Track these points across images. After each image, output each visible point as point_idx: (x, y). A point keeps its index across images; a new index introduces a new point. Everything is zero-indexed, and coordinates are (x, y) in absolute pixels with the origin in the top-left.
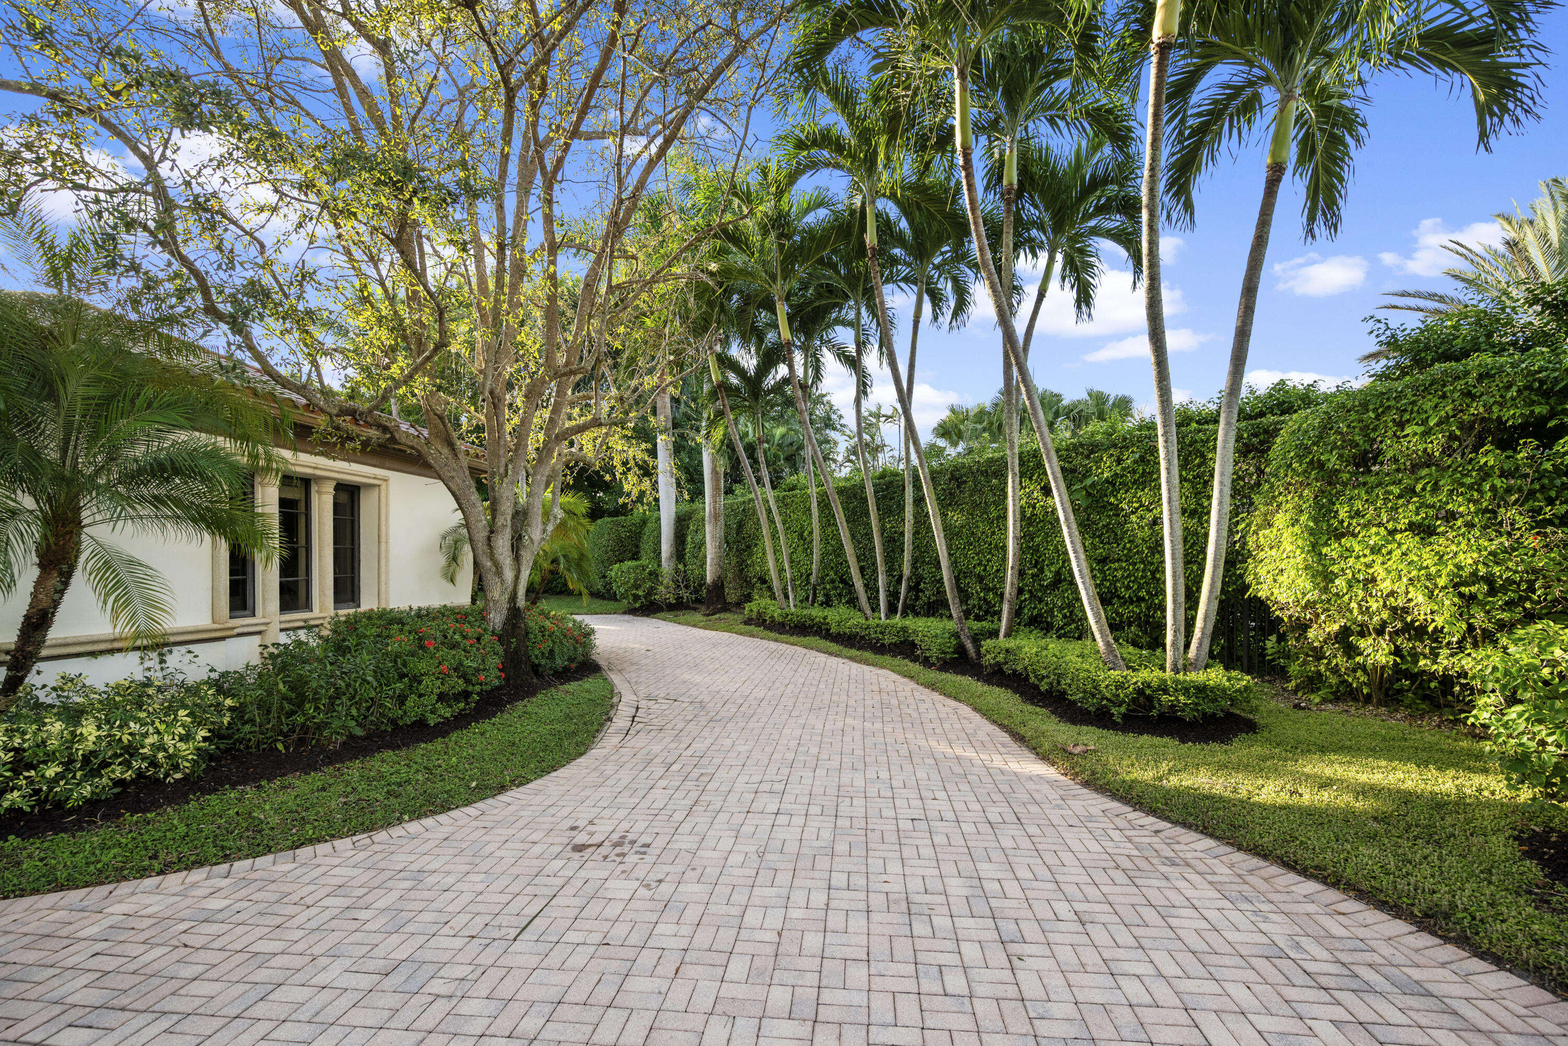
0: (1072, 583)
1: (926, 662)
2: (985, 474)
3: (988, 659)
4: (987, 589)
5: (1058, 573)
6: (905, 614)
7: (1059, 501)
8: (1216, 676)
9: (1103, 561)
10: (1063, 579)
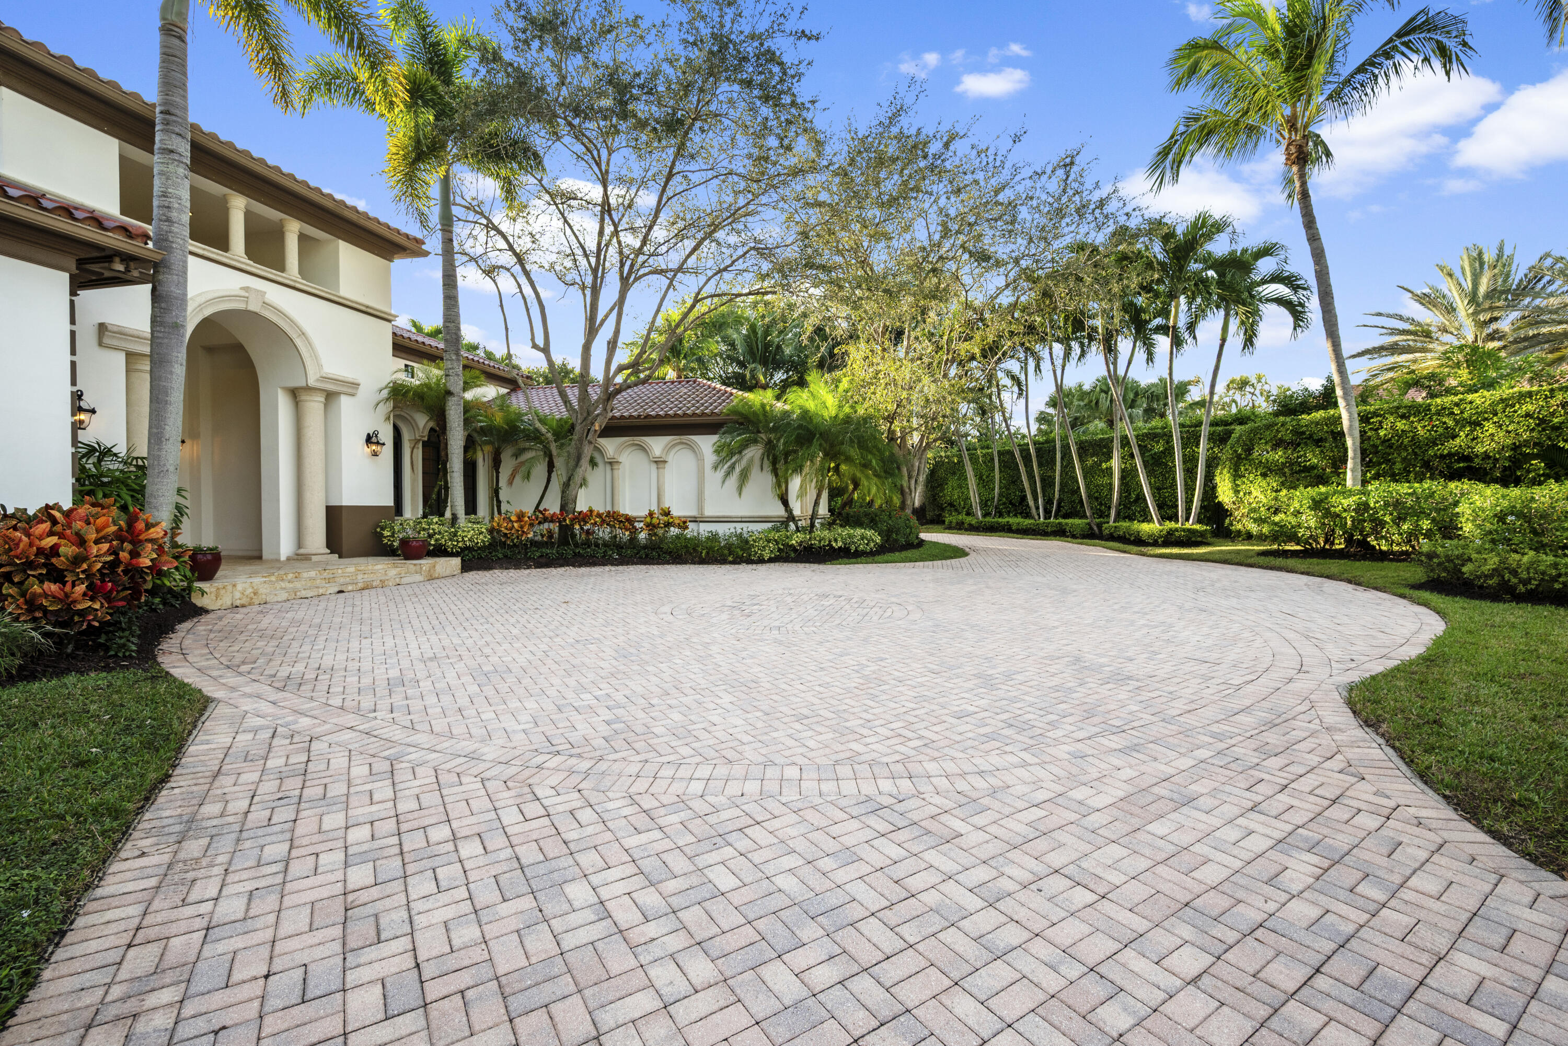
0: (1145, 499)
1: (1074, 536)
2: (1099, 446)
3: (1107, 532)
4: (1101, 504)
5: (1138, 495)
6: (1056, 517)
7: (1138, 462)
8: (1197, 527)
9: (1159, 489)
10: (1141, 498)
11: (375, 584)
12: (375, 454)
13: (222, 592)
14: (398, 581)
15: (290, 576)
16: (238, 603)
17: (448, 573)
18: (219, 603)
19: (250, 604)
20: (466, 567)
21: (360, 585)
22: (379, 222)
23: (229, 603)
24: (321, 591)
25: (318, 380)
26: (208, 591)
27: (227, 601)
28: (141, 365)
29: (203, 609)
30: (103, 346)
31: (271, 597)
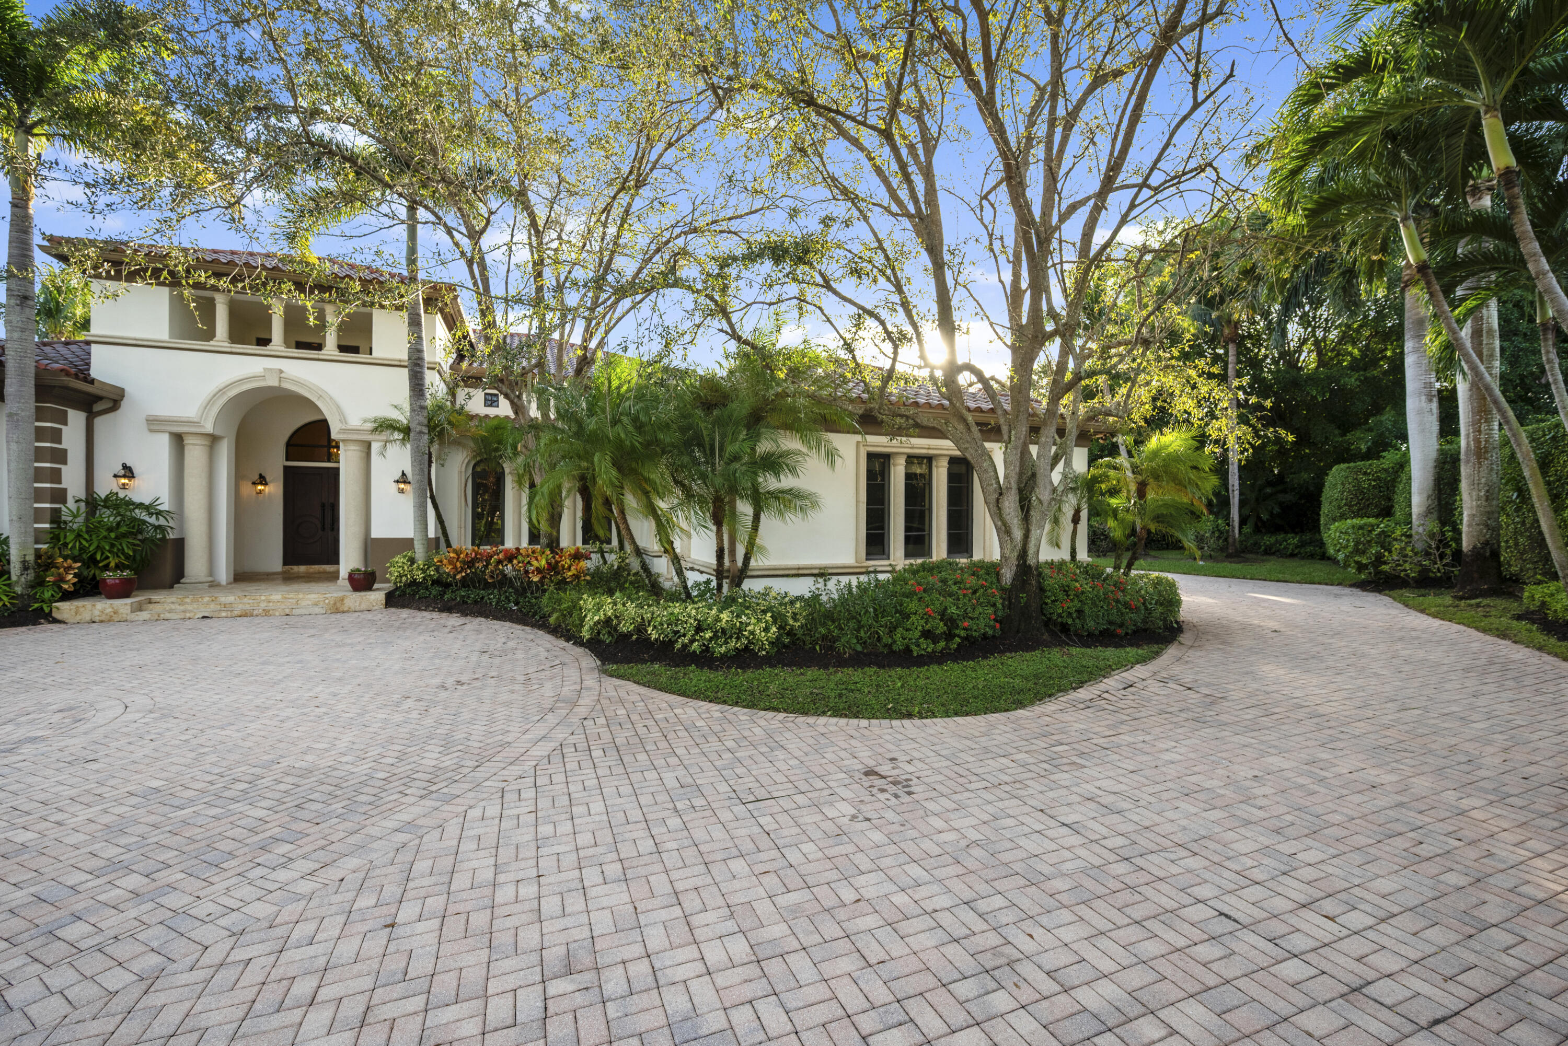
11: (255, 613)
12: (402, 492)
16: (94, 619)
18: (80, 617)
20: (391, 603)
21: (237, 613)
23: (88, 618)
24: (187, 615)
26: (65, 609)
27: (87, 616)
28: (188, 440)
29: (56, 621)
30: (151, 431)
31: (133, 617)
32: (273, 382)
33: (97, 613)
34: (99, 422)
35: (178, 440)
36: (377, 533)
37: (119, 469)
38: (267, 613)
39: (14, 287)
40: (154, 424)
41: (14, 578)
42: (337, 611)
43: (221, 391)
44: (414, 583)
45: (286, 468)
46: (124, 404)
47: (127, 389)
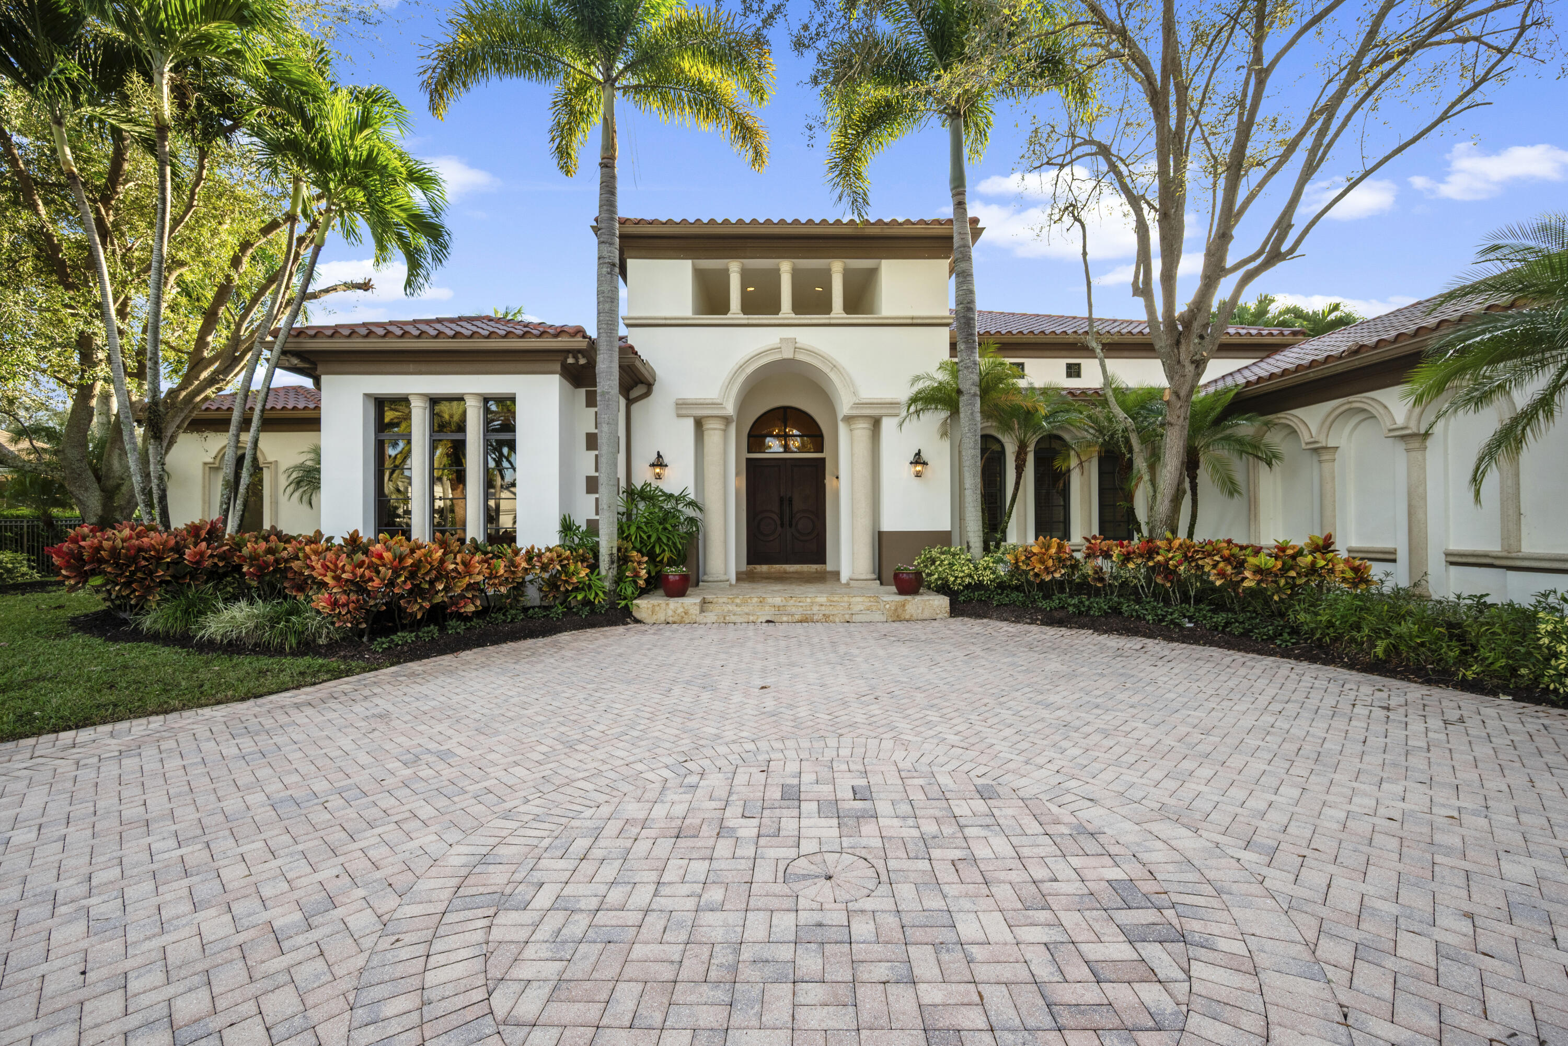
11: (815, 618)
12: (918, 475)
13: (657, 609)
14: (847, 617)
15: (738, 601)
16: (670, 620)
17: (927, 614)
18: (655, 617)
19: (681, 623)
20: (956, 610)
21: (797, 617)
22: (926, 223)
23: (663, 619)
24: (751, 618)
25: (852, 408)
26: (644, 606)
27: (661, 617)
28: (709, 425)
29: (637, 621)
30: (679, 416)
31: (700, 618)
32: (788, 354)
33: (670, 613)
34: (635, 407)
35: (699, 424)
36: (889, 525)
37: (653, 458)
38: (827, 618)
39: (605, 254)
40: (682, 407)
41: (603, 573)
42: (899, 619)
43: (741, 368)
44: (980, 586)
45: (748, 460)
46: (656, 388)
47: (659, 372)
